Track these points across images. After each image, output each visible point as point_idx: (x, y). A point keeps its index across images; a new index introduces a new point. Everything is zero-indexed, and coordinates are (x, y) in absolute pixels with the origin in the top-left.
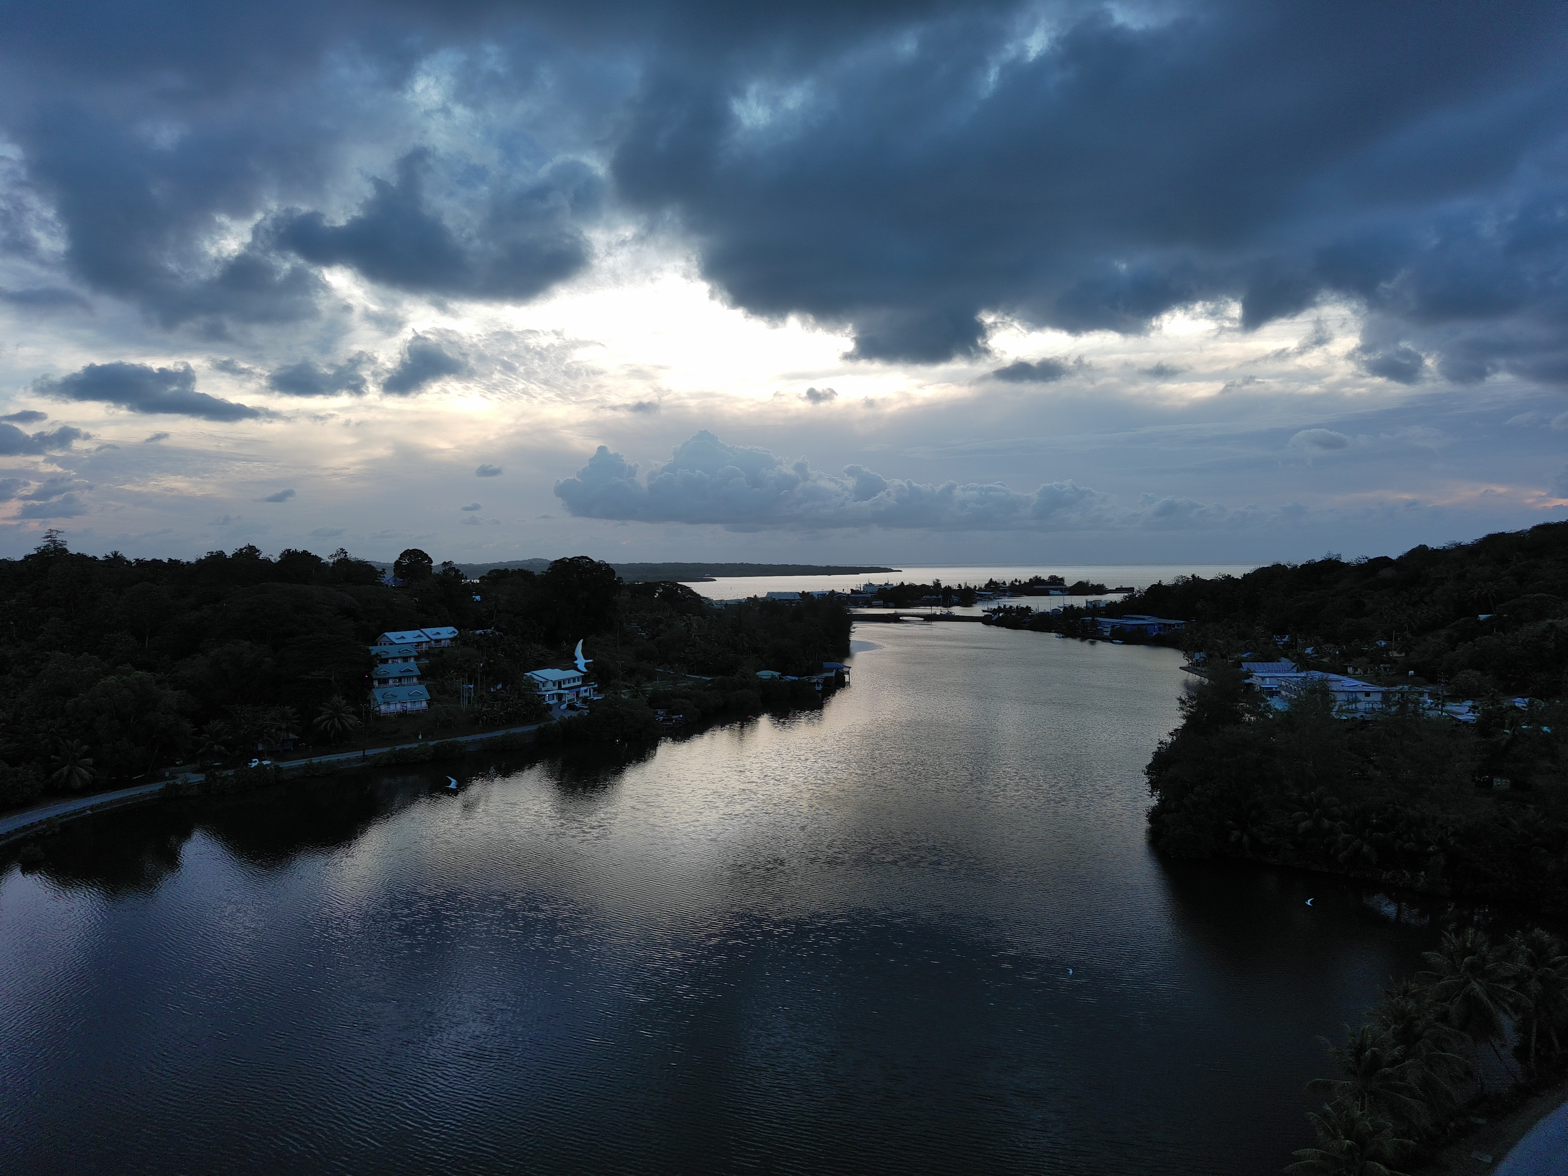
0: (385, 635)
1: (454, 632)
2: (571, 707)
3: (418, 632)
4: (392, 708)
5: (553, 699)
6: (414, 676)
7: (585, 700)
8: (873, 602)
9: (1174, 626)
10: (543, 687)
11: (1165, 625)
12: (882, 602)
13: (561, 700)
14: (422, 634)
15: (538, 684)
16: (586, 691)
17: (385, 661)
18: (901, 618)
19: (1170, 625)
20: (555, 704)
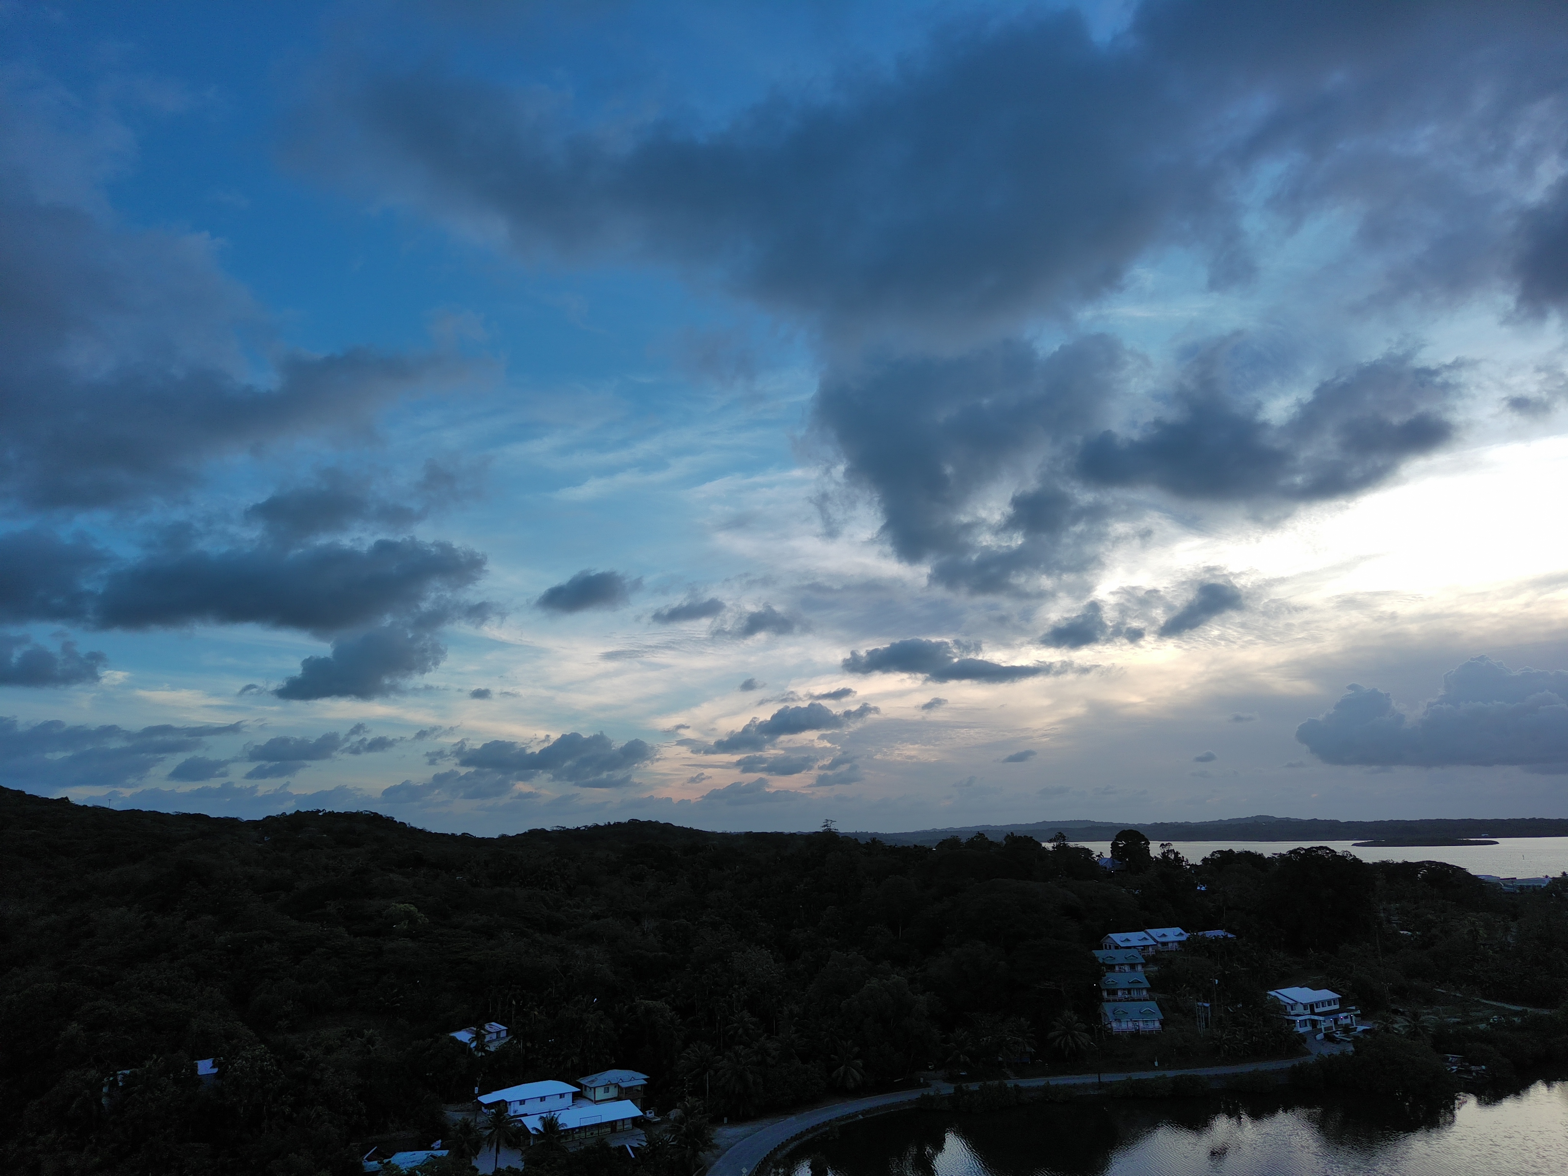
0: (1109, 937)
1: (1181, 934)
2: (1329, 1038)
3: (1142, 934)
4: (1124, 1026)
5: (1306, 1026)
6: (1143, 988)
7: (1347, 1029)
10: (1292, 1010)
13: (1316, 1027)
14: (1147, 937)
15: (1285, 1006)
16: (1346, 1017)
17: (1111, 968)
20: (1308, 1032)
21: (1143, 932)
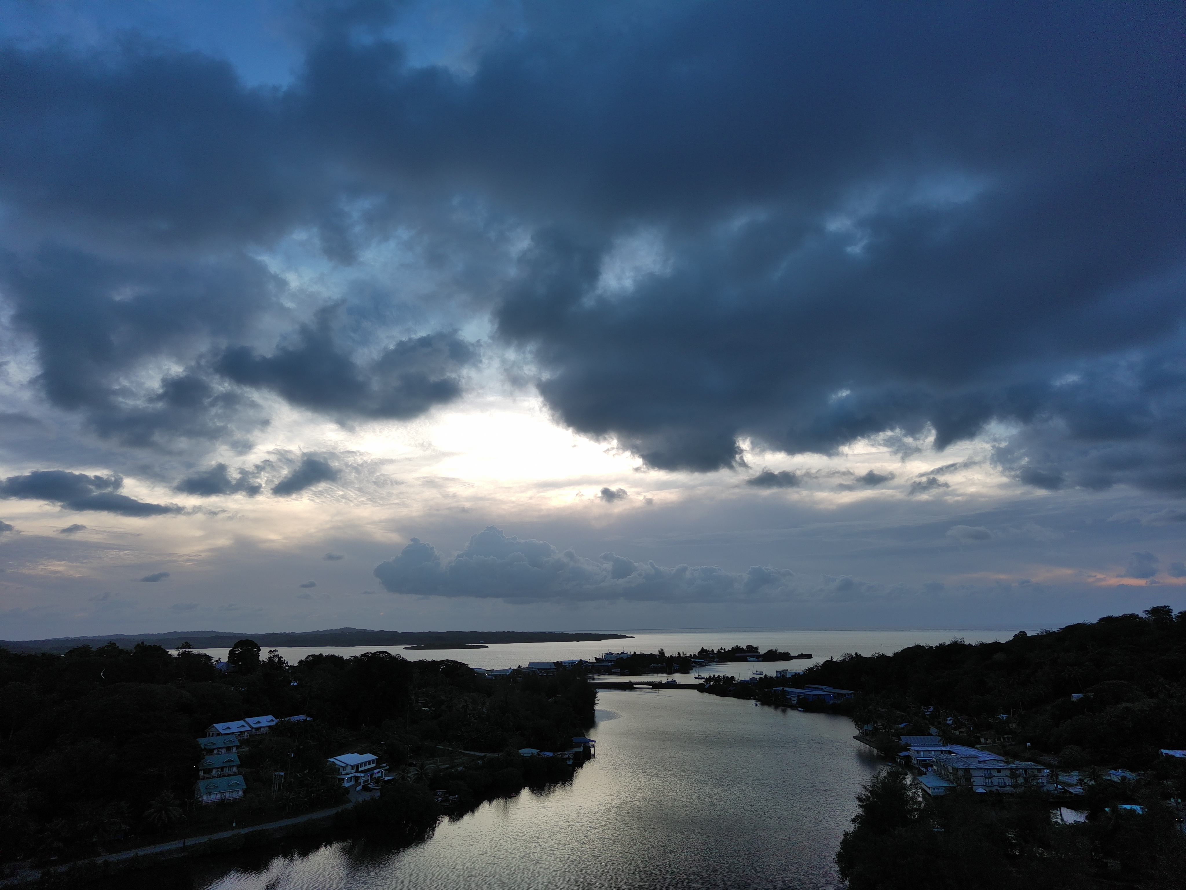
0: (213, 726)
1: (272, 720)
2: (365, 788)
3: (241, 722)
4: (213, 797)
5: (351, 781)
6: (234, 766)
7: (378, 781)
8: (613, 670)
9: (845, 695)
10: (343, 771)
11: (838, 694)
12: (619, 670)
13: (358, 781)
14: (245, 724)
15: (339, 768)
16: (378, 772)
17: (211, 752)
18: (634, 686)
19: (842, 694)
20: (352, 786)
21: (242, 721)
